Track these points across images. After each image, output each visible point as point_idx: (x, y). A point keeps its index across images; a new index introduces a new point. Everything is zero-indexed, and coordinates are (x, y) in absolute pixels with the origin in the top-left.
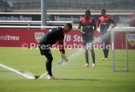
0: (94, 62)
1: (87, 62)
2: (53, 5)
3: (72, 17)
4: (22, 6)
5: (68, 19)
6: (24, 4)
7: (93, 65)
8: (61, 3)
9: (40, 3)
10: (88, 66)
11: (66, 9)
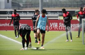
0: (71, 39)
1: (68, 39)
2: (46, 5)
3: (58, 12)
4: (28, 6)
5: (55, 13)
6: (29, 5)
7: (71, 41)
8: (51, 4)
9: (39, 4)
10: (68, 41)
11: (54, 7)
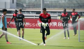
2: (47, 6)
3: (57, 13)
4: (31, 7)
5: (55, 14)
7: (68, 38)
8: (51, 5)
